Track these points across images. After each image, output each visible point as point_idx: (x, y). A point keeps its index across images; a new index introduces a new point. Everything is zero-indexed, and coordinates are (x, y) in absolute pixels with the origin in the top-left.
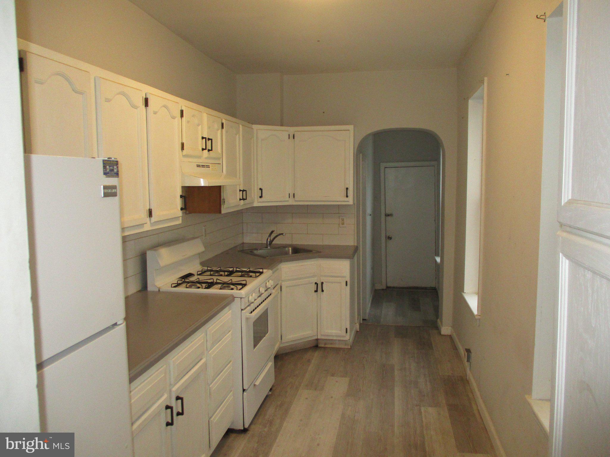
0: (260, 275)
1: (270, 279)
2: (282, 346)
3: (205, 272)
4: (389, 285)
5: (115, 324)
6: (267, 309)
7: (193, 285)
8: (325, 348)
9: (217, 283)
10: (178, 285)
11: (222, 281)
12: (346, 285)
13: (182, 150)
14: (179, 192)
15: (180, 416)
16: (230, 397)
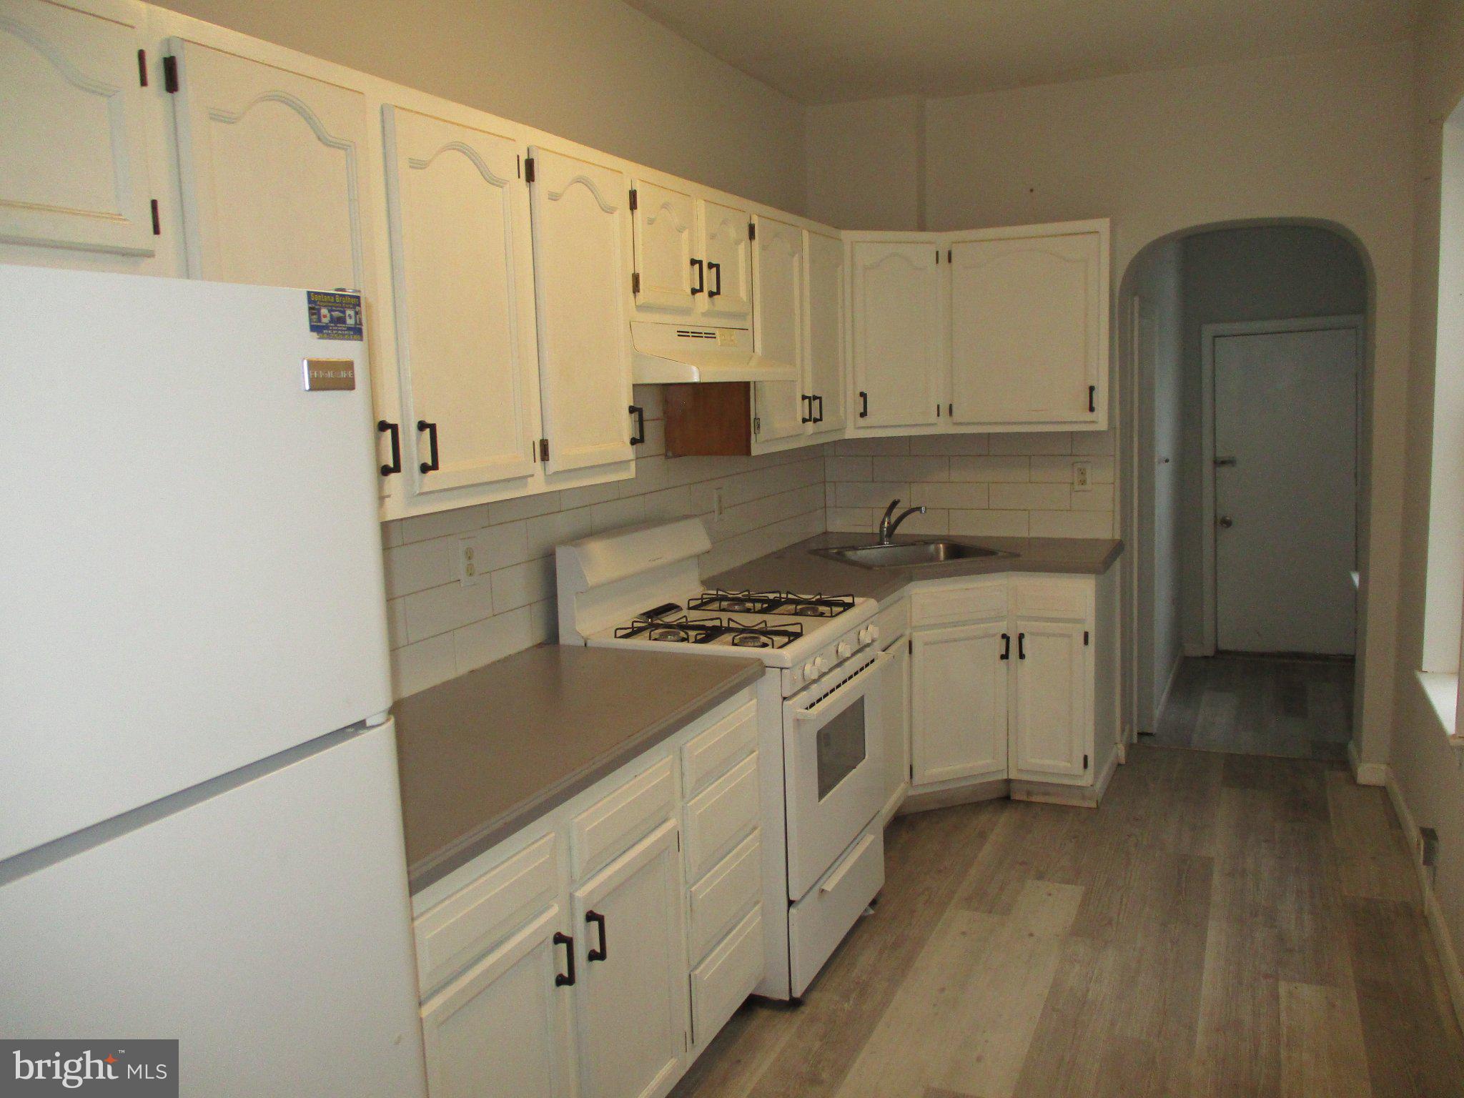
0: (845, 610)
1: (872, 623)
2: (911, 793)
3: (712, 600)
4: (1225, 645)
5: (361, 725)
6: (862, 698)
7: (668, 633)
8: (1029, 804)
9: (729, 630)
10: (634, 632)
11: (740, 624)
12: (1086, 642)
13: (634, 292)
14: (626, 400)
15: (597, 963)
16: (753, 920)
